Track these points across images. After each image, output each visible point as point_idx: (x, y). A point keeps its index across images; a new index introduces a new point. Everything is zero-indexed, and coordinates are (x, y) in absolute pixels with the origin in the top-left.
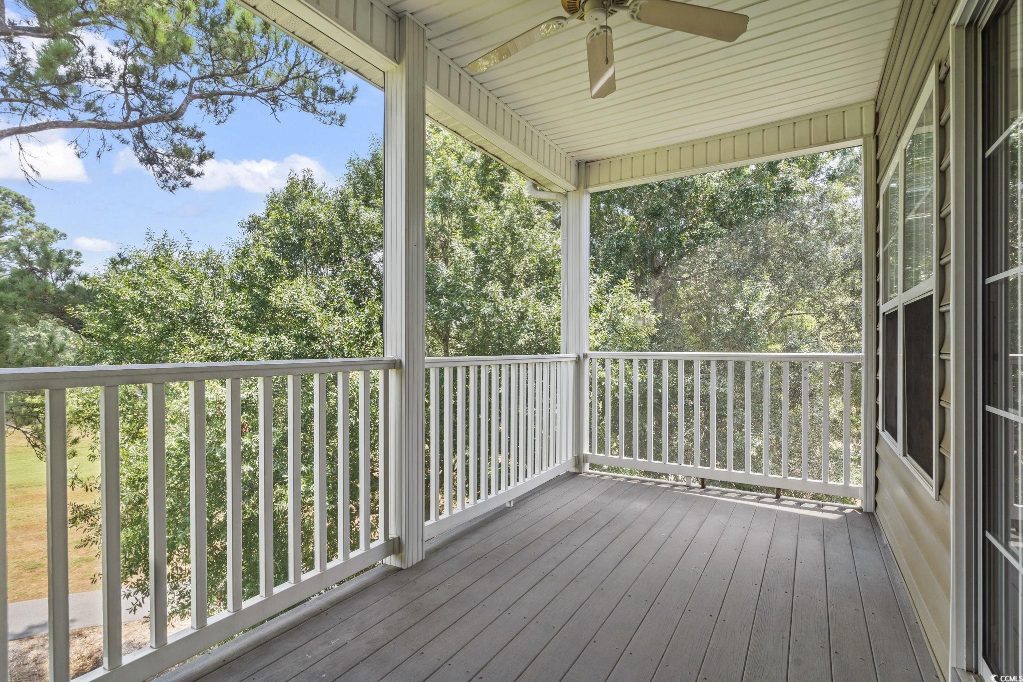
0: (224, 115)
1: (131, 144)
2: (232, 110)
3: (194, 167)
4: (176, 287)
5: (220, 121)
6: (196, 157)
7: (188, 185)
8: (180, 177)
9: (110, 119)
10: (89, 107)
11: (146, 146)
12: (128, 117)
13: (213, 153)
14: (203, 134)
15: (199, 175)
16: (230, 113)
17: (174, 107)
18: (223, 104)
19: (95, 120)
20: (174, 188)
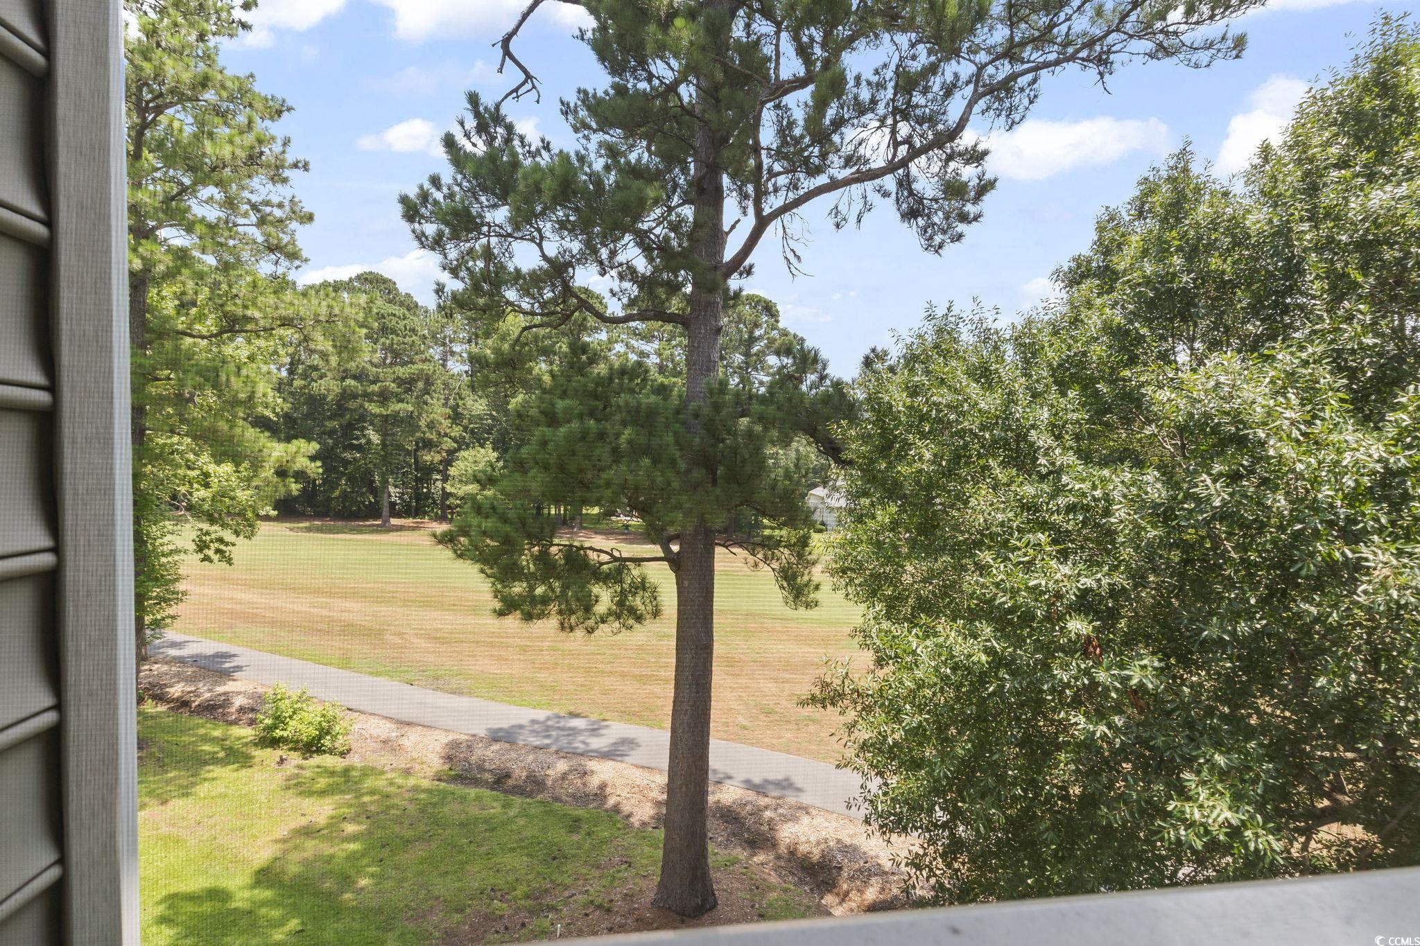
0: (1021, 109)
1: (893, 196)
2: (1036, 96)
3: (970, 208)
4: (974, 389)
5: (1013, 123)
6: (972, 194)
7: (960, 237)
8: (949, 227)
9: (874, 166)
10: (848, 161)
11: (911, 193)
12: (894, 155)
13: (995, 180)
14: (986, 153)
15: (976, 219)
16: (1031, 102)
17: (950, 122)
18: (1022, 90)
19: (858, 171)
20: (940, 246)
